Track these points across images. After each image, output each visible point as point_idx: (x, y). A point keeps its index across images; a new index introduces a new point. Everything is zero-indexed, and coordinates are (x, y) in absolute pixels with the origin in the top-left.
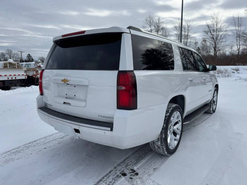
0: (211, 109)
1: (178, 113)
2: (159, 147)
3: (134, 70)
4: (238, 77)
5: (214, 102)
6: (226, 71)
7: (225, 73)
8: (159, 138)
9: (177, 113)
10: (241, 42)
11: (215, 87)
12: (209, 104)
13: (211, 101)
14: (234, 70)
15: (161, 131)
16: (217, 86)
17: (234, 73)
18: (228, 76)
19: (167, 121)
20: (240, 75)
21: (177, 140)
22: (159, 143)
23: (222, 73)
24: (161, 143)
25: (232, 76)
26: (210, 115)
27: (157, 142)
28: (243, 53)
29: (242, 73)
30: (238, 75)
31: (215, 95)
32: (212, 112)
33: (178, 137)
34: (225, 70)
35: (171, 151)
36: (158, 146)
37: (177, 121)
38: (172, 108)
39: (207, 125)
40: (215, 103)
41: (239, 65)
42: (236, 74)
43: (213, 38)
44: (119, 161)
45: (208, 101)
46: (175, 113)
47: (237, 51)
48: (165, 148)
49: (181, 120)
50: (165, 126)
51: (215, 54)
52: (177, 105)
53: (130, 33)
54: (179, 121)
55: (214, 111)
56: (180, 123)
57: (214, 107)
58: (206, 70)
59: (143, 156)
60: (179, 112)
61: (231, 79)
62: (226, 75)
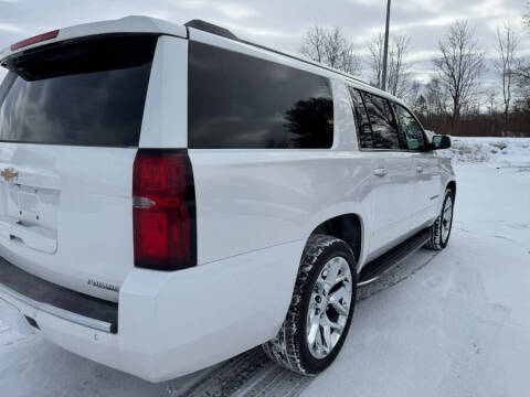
0: (438, 241)
1: (342, 260)
2: (283, 357)
3: (189, 147)
4: (506, 162)
5: (445, 222)
6: (479, 148)
7: (475, 154)
8: (281, 333)
9: (337, 260)
10: (514, 87)
11: (448, 187)
12: (431, 227)
13: (437, 220)
14: (496, 146)
15: (288, 315)
16: (452, 186)
17: (494, 152)
18: (483, 159)
19: (305, 285)
20: (508, 158)
21: (339, 332)
22: (283, 347)
23: (469, 152)
24: (289, 347)
25: (491, 160)
26: (434, 253)
27: (277, 342)
28: (516, 110)
29: (512, 153)
30: (504, 157)
31: (447, 206)
32: (439, 247)
33: (342, 321)
34: (476, 146)
35: (318, 364)
36: (280, 353)
37: (338, 280)
38: (321, 251)
39: (424, 283)
40: (448, 226)
41: (506, 136)
42: (500, 156)
43: (453, 76)
44: (175, 391)
45: (429, 222)
46: (331, 261)
47: (504, 106)
48: (298, 361)
49: (350, 279)
50: (298, 301)
51: (456, 110)
52: (339, 240)
53: (188, 38)
54: (346, 280)
55: (443, 245)
56: (348, 287)
57: (445, 234)
58: (426, 148)
59: (244, 374)
60: (344, 257)
61: (489, 165)
62: (478, 157)
